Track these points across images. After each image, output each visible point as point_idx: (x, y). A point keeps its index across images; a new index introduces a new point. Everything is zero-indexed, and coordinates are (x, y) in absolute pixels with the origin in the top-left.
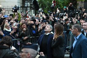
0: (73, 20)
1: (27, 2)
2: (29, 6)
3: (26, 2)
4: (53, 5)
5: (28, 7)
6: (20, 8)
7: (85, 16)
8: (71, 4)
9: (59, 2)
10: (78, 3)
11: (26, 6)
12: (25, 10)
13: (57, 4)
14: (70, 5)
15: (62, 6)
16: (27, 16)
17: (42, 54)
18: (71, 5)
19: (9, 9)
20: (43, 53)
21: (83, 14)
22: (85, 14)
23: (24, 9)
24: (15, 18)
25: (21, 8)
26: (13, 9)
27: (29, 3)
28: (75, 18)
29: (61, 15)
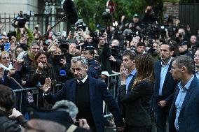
0: (155, 45)
1: (49, 5)
2: (53, 13)
3: (47, 3)
4: (108, 10)
5: (50, 15)
6: (31, 19)
7: (180, 36)
8: (149, 7)
9: (121, 4)
10: (166, 7)
11: (48, 13)
12: (44, 23)
13: (118, 10)
14: (146, 11)
15: (130, 14)
16: (50, 36)
17: (83, 123)
18: (149, 11)
19: (7, 21)
20: (85, 120)
21: (177, 31)
22: (181, 31)
23: (42, 21)
24: (21, 42)
25: (36, 19)
26: (15, 19)
27: (53, 7)
28: (158, 41)
29: (126, 32)
